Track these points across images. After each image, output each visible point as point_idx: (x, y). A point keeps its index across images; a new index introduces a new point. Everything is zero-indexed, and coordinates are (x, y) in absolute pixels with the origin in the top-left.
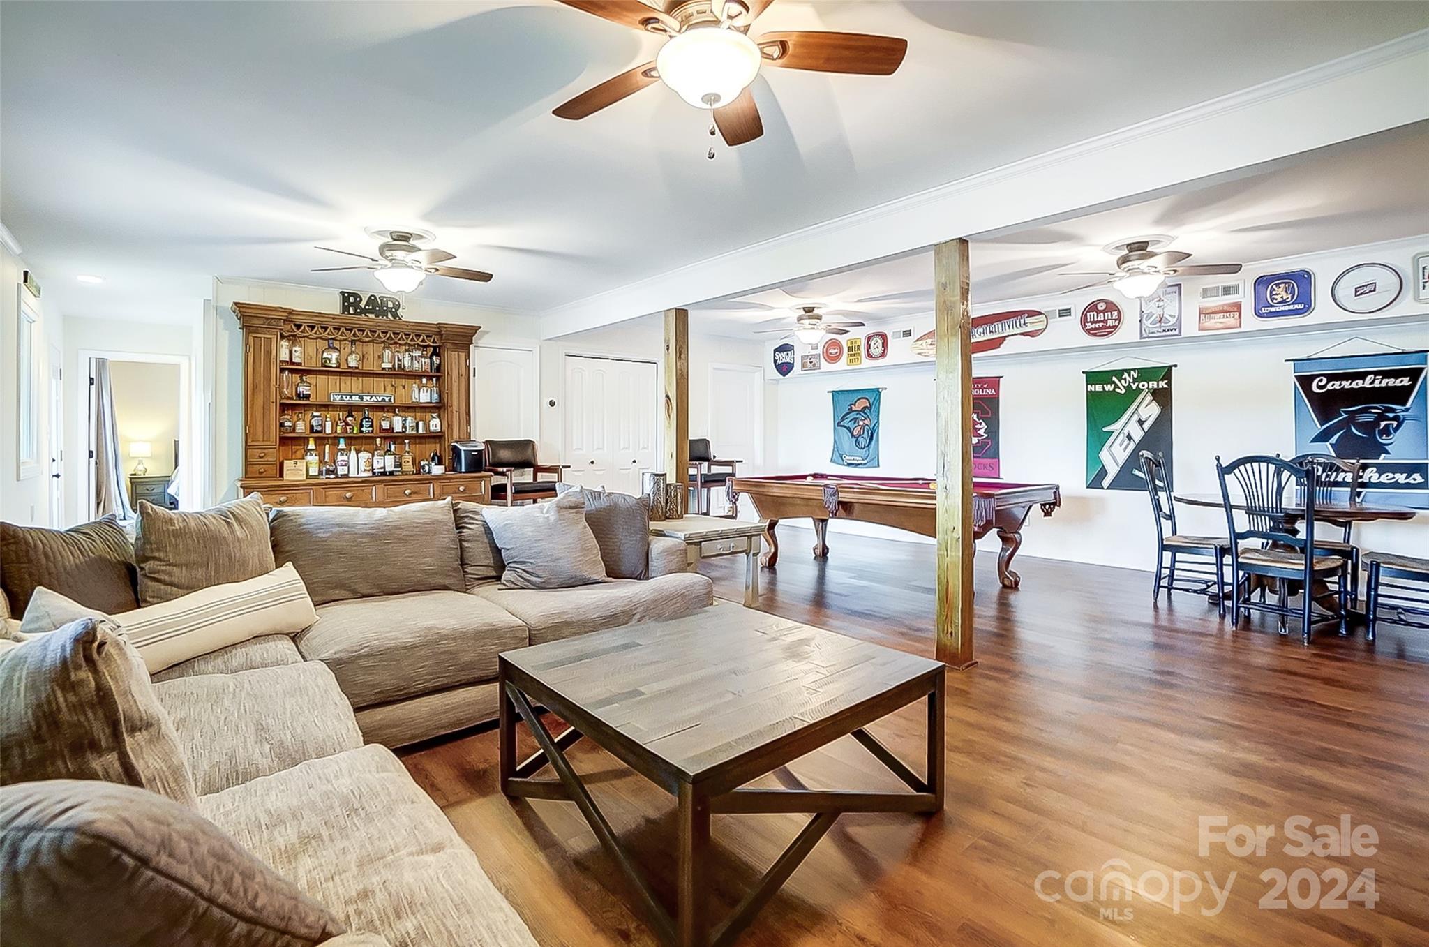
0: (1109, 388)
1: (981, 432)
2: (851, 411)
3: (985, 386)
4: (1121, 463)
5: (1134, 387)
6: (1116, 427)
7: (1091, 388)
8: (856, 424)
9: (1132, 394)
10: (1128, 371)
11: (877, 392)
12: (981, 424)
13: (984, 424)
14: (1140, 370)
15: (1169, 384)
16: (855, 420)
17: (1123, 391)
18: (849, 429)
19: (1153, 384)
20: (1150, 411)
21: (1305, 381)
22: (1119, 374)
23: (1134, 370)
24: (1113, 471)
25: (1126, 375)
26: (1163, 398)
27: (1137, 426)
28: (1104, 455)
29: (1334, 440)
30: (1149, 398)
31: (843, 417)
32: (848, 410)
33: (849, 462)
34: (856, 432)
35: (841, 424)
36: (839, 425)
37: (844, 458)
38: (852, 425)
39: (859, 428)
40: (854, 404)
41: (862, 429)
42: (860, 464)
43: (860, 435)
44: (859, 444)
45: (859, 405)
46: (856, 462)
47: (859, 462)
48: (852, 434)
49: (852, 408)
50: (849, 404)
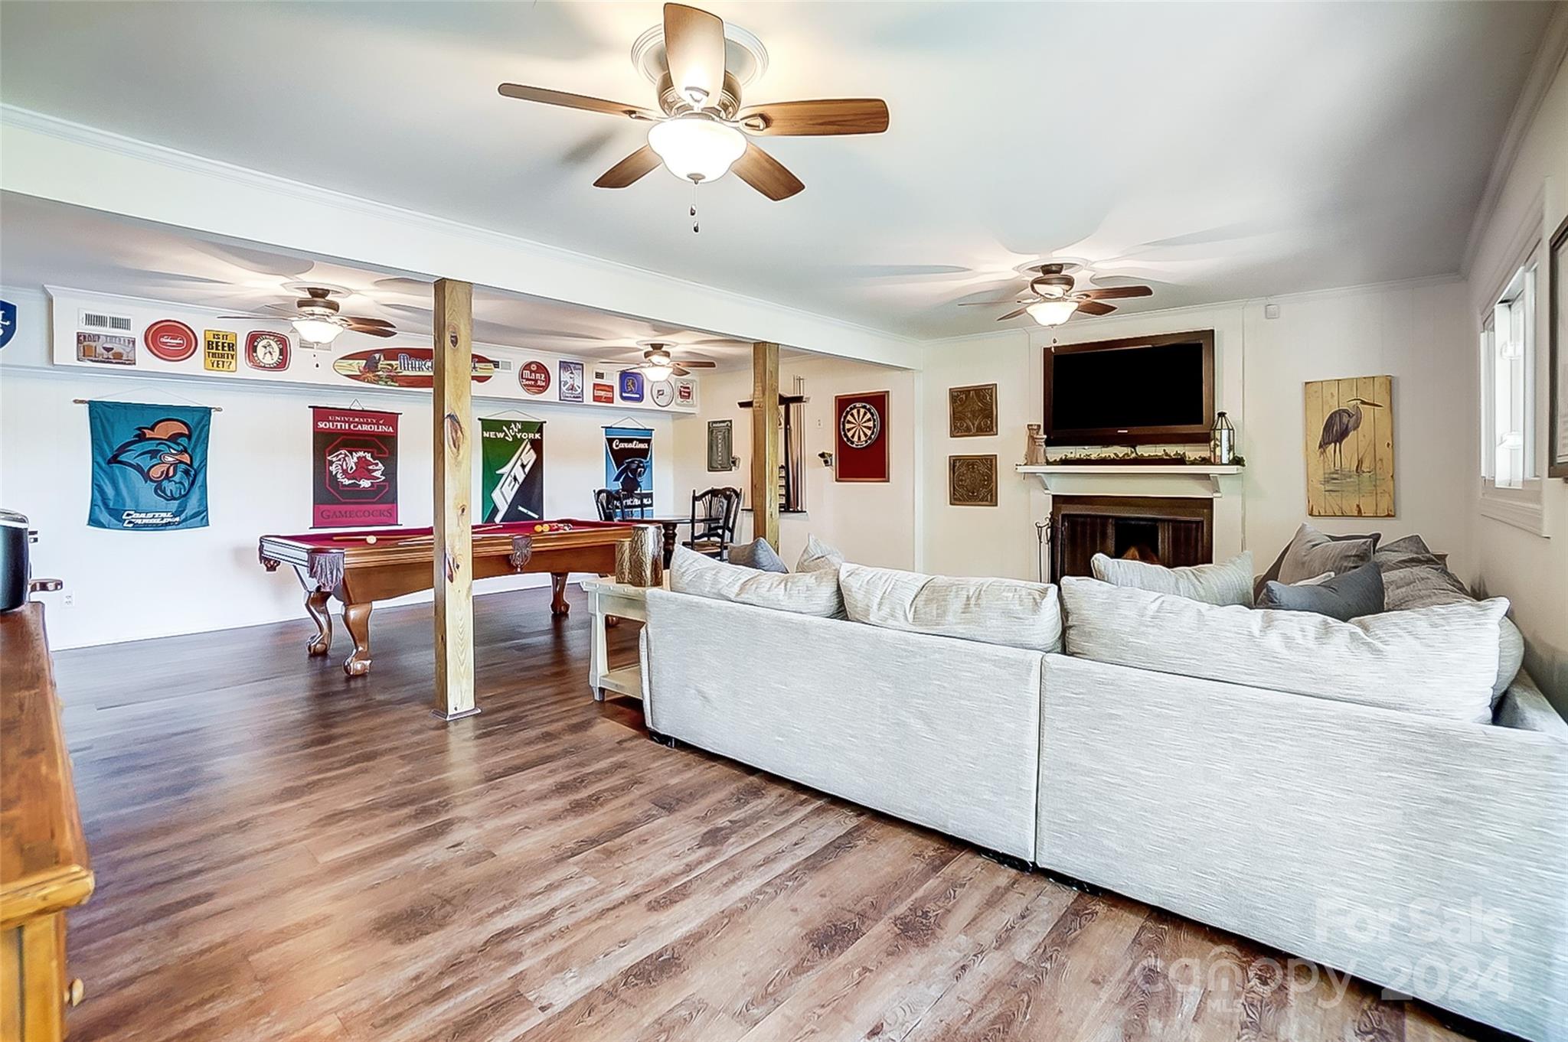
0: (501, 435)
1: (378, 474)
2: (141, 437)
3: (381, 422)
4: (509, 501)
5: (519, 436)
6: (505, 470)
7: (486, 435)
8: (155, 461)
9: (518, 442)
10: (515, 422)
11: (207, 412)
12: (377, 464)
13: (380, 465)
14: (522, 423)
15: (541, 436)
16: (154, 454)
17: (511, 440)
18: (138, 468)
19: (531, 436)
20: (529, 457)
21: (610, 441)
22: (508, 424)
23: (519, 422)
24: (503, 509)
25: (513, 426)
26: (537, 446)
27: (521, 469)
28: (496, 495)
29: (621, 480)
30: (529, 446)
31: (124, 449)
32: (135, 436)
33: (139, 521)
34: (156, 473)
35: (114, 460)
36: (109, 462)
37: (124, 517)
38: (145, 462)
39: (164, 467)
40: (152, 429)
41: (172, 468)
42: (167, 524)
43: (167, 477)
44: (164, 492)
45: (164, 431)
46: (158, 521)
47: (164, 521)
48: (146, 477)
49: (144, 434)
50: (139, 429)
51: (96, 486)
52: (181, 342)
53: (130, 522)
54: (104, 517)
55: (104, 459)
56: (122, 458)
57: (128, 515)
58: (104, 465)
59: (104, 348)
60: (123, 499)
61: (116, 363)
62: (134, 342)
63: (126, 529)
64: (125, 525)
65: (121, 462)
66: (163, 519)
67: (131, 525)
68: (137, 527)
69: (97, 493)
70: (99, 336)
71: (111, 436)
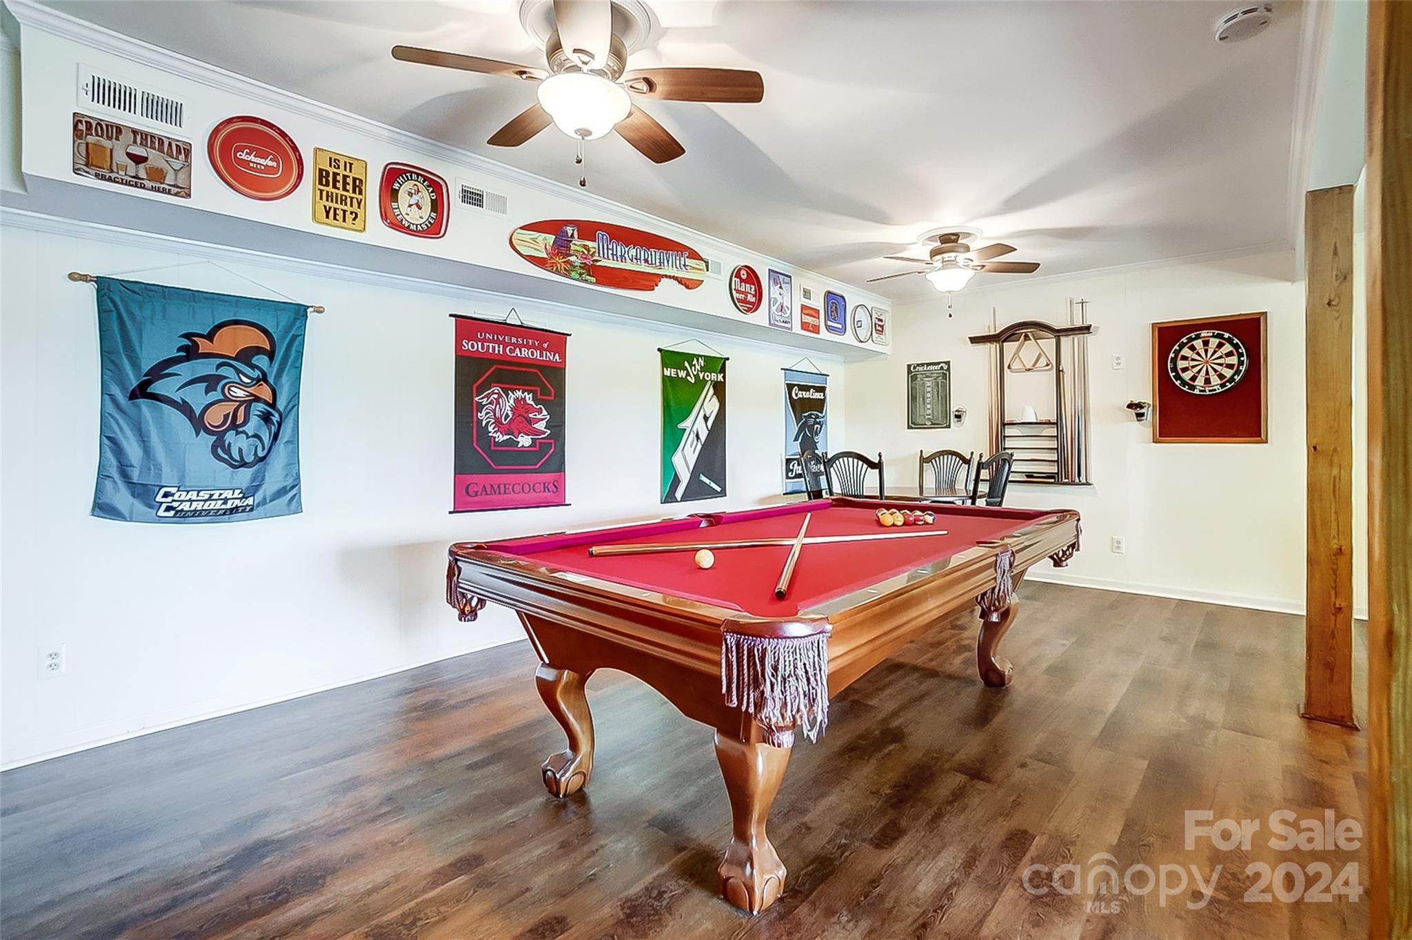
0: (682, 374)
1: (541, 426)
2: (190, 352)
3: (546, 345)
5: (701, 376)
6: (687, 424)
8: (215, 395)
9: (701, 383)
10: (698, 356)
11: (300, 312)
12: (540, 411)
13: (545, 412)
14: (707, 358)
15: (724, 377)
16: (211, 382)
17: (693, 381)
18: (185, 408)
19: (714, 376)
20: (712, 406)
21: (790, 387)
22: (690, 357)
25: (695, 362)
26: (720, 390)
27: (703, 421)
28: (677, 459)
29: (800, 440)
30: (712, 391)
31: (159, 371)
32: (180, 349)
33: (186, 506)
34: (215, 417)
35: (142, 391)
36: (133, 396)
37: (159, 498)
38: (197, 397)
39: (229, 408)
40: (210, 337)
41: (242, 408)
42: (234, 510)
43: (234, 426)
44: (228, 452)
45: (230, 341)
46: (219, 505)
47: (229, 506)
48: (199, 424)
49: (196, 345)
50: (188, 336)
51: (110, 442)
52: (275, 164)
53: (168, 509)
54: (122, 498)
55: (123, 386)
56: (157, 387)
57: (166, 495)
58: (122, 399)
59: (130, 156)
60: (158, 468)
61: (153, 189)
62: (188, 152)
63: (161, 520)
64: (161, 513)
65: (154, 397)
66: (226, 501)
67: (172, 513)
68: (181, 516)
69: (110, 455)
70: (119, 129)
71: (136, 343)
